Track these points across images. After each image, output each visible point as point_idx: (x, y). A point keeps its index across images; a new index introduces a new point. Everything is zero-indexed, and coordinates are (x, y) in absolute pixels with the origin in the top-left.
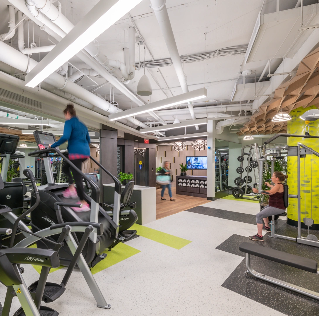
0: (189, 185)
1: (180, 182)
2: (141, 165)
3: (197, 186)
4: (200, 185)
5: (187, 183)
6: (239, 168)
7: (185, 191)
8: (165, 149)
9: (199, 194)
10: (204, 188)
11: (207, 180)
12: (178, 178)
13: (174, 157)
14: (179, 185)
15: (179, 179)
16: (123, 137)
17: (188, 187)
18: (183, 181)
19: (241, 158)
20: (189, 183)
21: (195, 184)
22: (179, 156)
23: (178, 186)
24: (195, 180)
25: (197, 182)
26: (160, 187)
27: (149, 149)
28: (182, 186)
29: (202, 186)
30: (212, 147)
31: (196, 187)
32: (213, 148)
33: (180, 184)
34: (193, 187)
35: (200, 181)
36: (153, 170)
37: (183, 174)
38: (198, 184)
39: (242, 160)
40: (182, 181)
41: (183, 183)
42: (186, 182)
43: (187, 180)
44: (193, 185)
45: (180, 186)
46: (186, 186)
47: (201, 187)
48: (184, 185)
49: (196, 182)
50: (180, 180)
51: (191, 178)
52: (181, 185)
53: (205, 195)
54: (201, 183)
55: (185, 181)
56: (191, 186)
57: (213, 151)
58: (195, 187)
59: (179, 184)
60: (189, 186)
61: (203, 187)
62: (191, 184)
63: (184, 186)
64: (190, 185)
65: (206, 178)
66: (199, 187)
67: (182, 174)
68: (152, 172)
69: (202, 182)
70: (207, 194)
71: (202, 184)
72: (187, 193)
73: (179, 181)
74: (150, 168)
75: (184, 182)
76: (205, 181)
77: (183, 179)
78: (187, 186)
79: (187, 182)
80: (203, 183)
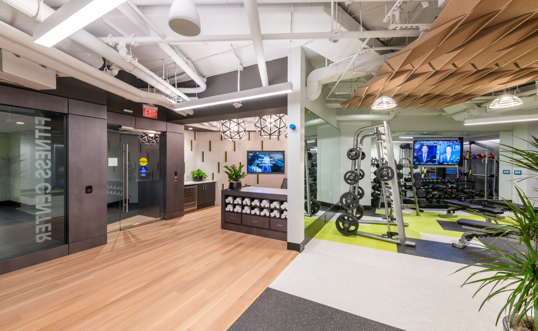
0: (247, 210)
1: (229, 203)
2: (145, 167)
3: (266, 212)
4: (271, 210)
5: (243, 206)
6: (350, 174)
7: (240, 223)
8: (208, 137)
9: (268, 232)
10: (280, 218)
11: (286, 201)
12: (225, 195)
13: (226, 152)
14: (227, 209)
15: (227, 197)
16: (52, 85)
17: (246, 214)
18: (235, 202)
19: (356, 153)
20: (247, 205)
21: (261, 209)
22: (235, 150)
23: (224, 213)
24: (261, 201)
25: (265, 203)
26: (196, 207)
27: (166, 132)
28: (233, 212)
29: (276, 213)
30: (298, 125)
31: (262, 216)
32: (301, 127)
33: (229, 208)
34: (255, 214)
35: (271, 202)
36: (176, 177)
37: (235, 186)
38: (267, 208)
39: (356, 157)
40: (233, 202)
41: (234, 206)
42: (242, 203)
43: (243, 199)
44: (256, 211)
45: (229, 211)
46: (242, 213)
47: (272, 215)
48: (238, 209)
49: (262, 205)
50: (230, 200)
51: (253, 196)
52: (231, 210)
53: (283, 234)
54: (272, 206)
55: (240, 202)
56: (253, 212)
57: (301, 135)
58: (260, 216)
59: (226, 207)
60: (248, 212)
61: (278, 216)
62: (252, 208)
63: (237, 212)
64: (249, 210)
65: (286, 196)
66: (270, 215)
67: (231, 185)
68: (176, 181)
69: (275, 204)
70: (286, 232)
71: (275, 208)
72: (243, 227)
73: (227, 201)
74: (170, 171)
75: (238, 204)
76: (282, 203)
77: (235, 198)
78: (244, 211)
79: (244, 203)
80: (278, 207)
